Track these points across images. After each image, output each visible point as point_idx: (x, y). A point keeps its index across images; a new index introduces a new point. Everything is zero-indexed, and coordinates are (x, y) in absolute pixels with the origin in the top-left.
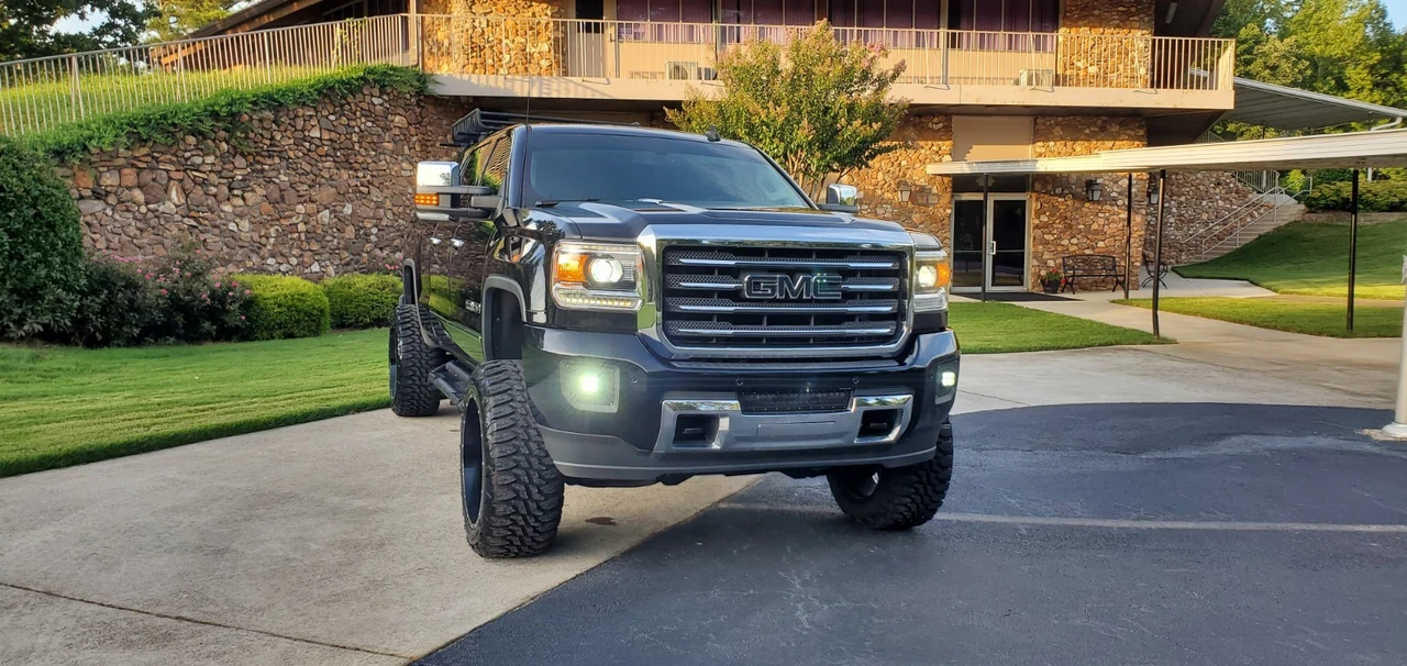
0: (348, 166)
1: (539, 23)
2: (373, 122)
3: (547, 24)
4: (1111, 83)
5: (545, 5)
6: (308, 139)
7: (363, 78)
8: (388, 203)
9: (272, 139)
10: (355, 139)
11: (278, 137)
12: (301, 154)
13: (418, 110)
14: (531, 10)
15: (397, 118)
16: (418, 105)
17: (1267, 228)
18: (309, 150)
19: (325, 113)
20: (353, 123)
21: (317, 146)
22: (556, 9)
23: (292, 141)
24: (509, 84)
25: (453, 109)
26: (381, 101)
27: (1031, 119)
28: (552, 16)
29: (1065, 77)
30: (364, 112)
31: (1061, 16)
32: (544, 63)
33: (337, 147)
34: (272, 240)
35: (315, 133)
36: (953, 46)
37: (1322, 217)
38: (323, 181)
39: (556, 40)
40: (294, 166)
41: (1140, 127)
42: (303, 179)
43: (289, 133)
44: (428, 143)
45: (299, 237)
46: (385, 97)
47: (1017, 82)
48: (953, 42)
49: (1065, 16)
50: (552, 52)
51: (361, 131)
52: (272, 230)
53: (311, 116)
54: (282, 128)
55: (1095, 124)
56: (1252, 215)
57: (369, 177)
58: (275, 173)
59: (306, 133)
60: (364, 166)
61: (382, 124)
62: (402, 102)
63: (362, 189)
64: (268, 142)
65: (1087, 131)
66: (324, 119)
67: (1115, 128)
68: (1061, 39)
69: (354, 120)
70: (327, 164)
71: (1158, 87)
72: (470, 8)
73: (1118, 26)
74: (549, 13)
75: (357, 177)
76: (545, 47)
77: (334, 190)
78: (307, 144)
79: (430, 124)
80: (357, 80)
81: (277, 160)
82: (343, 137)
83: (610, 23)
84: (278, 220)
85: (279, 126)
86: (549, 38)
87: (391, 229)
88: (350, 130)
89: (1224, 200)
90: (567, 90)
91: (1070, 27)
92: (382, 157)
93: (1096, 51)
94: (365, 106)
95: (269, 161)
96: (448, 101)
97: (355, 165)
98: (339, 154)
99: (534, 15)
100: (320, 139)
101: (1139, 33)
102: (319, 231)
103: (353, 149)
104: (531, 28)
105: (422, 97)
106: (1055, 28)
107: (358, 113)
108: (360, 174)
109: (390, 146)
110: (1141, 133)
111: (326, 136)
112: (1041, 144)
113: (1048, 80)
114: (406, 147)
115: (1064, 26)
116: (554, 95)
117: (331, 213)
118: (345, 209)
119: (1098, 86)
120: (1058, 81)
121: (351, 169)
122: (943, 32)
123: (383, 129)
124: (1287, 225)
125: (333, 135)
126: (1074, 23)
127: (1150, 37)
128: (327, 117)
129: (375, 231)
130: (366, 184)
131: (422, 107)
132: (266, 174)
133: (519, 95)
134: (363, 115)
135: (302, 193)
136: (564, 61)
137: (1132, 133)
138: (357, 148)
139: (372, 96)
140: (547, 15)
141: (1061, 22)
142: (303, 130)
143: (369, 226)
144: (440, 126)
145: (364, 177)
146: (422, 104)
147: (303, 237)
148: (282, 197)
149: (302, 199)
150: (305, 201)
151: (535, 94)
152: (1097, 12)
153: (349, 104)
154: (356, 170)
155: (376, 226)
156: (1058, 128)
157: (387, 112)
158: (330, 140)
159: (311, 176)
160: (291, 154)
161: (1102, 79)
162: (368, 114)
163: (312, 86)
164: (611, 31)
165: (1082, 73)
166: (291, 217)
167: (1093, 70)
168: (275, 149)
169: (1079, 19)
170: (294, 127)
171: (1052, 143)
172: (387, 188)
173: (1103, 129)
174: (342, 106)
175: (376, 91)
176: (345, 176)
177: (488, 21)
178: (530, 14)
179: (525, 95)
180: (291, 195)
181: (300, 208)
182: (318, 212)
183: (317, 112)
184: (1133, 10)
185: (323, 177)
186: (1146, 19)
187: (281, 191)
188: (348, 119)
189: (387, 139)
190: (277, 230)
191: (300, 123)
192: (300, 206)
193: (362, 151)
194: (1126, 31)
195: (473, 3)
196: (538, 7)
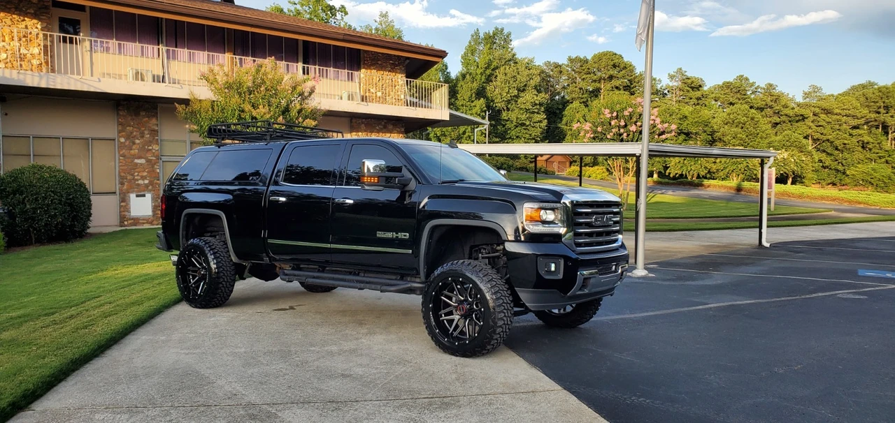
1: (31, 33)
3: (38, 34)
4: (388, 102)
5: (35, 21)
14: (24, 23)
22: (45, 25)
24: (21, 77)
27: (349, 119)
28: (42, 30)
29: (366, 97)
31: (362, 63)
32: (35, 62)
36: (307, 73)
39: (46, 47)
41: (402, 127)
47: (342, 98)
48: (306, 71)
49: (364, 64)
50: (42, 54)
55: (380, 124)
65: (377, 128)
67: (391, 127)
68: (362, 76)
71: (416, 106)
73: (390, 71)
74: (39, 27)
76: (36, 51)
83: (85, 39)
86: (39, 45)
90: (68, 84)
91: (366, 69)
93: (380, 83)
99: (26, 27)
101: (400, 76)
104: (24, 37)
106: (358, 69)
110: (403, 130)
112: (354, 133)
113: (357, 98)
115: (364, 68)
116: (59, 87)
119: (382, 103)
120: (364, 99)
122: (300, 65)
126: (369, 67)
127: (405, 79)
133: (30, 85)
136: (50, 63)
137: (399, 130)
140: (37, 28)
141: (362, 66)
151: (43, 85)
152: (379, 62)
156: (363, 125)
161: (383, 100)
164: (85, 45)
165: (374, 96)
167: (379, 94)
169: (372, 65)
171: (360, 133)
173: (385, 127)
178: (24, 26)
179: (35, 85)
184: (397, 63)
186: (403, 68)
194: (394, 74)
196: (29, 22)
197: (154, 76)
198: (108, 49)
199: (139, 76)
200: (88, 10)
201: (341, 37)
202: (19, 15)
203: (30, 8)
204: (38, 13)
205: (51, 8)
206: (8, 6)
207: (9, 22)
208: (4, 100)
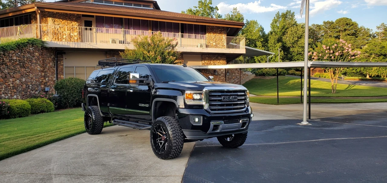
0: (24, 67)
1: (74, 27)
2: (30, 55)
3: (77, 27)
4: (218, 47)
5: (76, 23)
6: (13, 60)
7: (27, 42)
8: (34, 78)
9: (3, 60)
10: (25, 59)
11: (5, 59)
12: (11, 64)
13: (42, 51)
15: (36, 54)
17: (247, 80)
18: (13, 63)
19: (17, 52)
20: (25, 55)
21: (15, 62)
22: (79, 24)
23: (8, 60)
24: (68, 44)
25: (50, 51)
26: (32, 49)
27: (201, 55)
28: (78, 26)
29: (208, 45)
30: (28, 52)
31: (207, 31)
32: (76, 38)
33: (21, 62)
34: (3, 89)
35: (15, 58)
36: (183, 37)
37: (259, 77)
38: (17, 72)
39: (79, 32)
40: (9, 67)
41: (225, 57)
42: (12, 71)
43: (7, 58)
44: (44, 60)
45: (11, 88)
46: (33, 47)
47: (197, 47)
48: (182, 36)
50: (78, 35)
51: (27, 57)
52: (3, 86)
53: (13, 53)
54: (6, 57)
55: (215, 57)
56: (244, 77)
57: (29, 70)
58: (4, 70)
59: (12, 58)
60: (28, 67)
61: (32, 55)
62: (37, 49)
63: (27, 74)
64: (2, 61)
65: (214, 58)
66: (17, 54)
67: (219, 58)
68: (207, 36)
69: (25, 54)
70: (18, 67)
71: (230, 48)
72: (54, 23)
73: (219, 33)
74: (77, 25)
75: (26, 70)
76: (76, 34)
77: (20, 74)
78: (12, 61)
79: (45, 55)
80: (26, 43)
81: (4, 66)
82: (22, 59)
83: (94, 28)
84: (5, 83)
85: (5, 56)
86: (77, 32)
87: (35, 85)
88: (24, 57)
89: (238, 73)
90: (85, 46)
91: (208, 33)
92: (33, 64)
93: (214, 39)
94: (28, 50)
95: (2, 66)
96: (49, 48)
97: (26, 67)
98: (21, 64)
99: (73, 25)
100: (16, 60)
101: (224, 35)
102: (16, 86)
103: (25, 62)
104: (72, 29)
105: (43, 47)
106: (205, 33)
107: (26, 52)
108: (27, 70)
109: (35, 61)
110: (225, 59)
111: (18, 59)
112: (203, 61)
113: (204, 46)
114: (39, 62)
115: (207, 33)
116: (82, 47)
117: (19, 81)
118: (23, 80)
119: (215, 48)
120: (207, 46)
121: (24, 68)
122: (180, 33)
123: (33, 56)
124: (252, 79)
125: (20, 58)
126: (210, 32)
127: (226, 36)
128: (18, 53)
129: (31, 86)
130: (28, 72)
132: (1, 70)
133: (72, 47)
134: (27, 53)
135: (11, 75)
136: (81, 38)
137: (223, 59)
138: (26, 62)
139: (30, 47)
140: (76, 25)
141: (207, 32)
142: (11, 57)
143: (29, 84)
144: (47, 55)
145: (28, 70)
146: (43, 49)
147: (12, 88)
148: (6, 77)
149: (11, 77)
150: (12, 78)
151: (76, 47)
152: (215, 30)
153: (24, 50)
154: (26, 68)
155: (31, 84)
156: (207, 58)
157: (34, 52)
158: (19, 60)
159: (14, 70)
160: (8, 64)
161: (216, 46)
162: (29, 52)
163: (14, 44)
164: (94, 30)
165: (212, 44)
166: (8, 82)
167: (214, 44)
168: (4, 63)
169: (211, 31)
170: (9, 56)
171: (206, 61)
172: (34, 73)
173: (217, 58)
174: (22, 50)
175: (31, 46)
176: (23, 70)
177: (59, 26)
178: (72, 25)
179: (73, 47)
180: (8, 76)
181: (11, 80)
182: (16, 81)
183: (15, 52)
184: (222, 30)
185: (17, 70)
186: (225, 32)
187: (5, 75)
188: (24, 54)
189: (34, 59)
190: (5, 86)
191: (11, 55)
192: (11, 79)
193: (28, 63)
194: (221, 34)
195: (55, 21)
196: (74, 23)
197: (119, 41)
198: (102, 32)
199: (114, 41)
200: (95, 17)
201: (195, 20)
202: (70, 21)
203: (74, 18)
204: (77, 19)
205: (81, 17)
206: (66, 18)
207: (66, 24)
208: (65, 53)
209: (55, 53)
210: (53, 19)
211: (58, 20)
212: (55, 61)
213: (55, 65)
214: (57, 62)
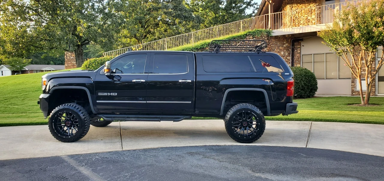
1: (312, 9)
3: (315, 9)
5: (314, 4)
7: (246, 34)
13: (267, 41)
14: (310, 6)
16: (268, 39)
22: (318, 4)
25: (282, 39)
28: (317, 6)
39: (318, 14)
50: (316, 18)
62: (261, 39)
72: (291, 9)
74: (315, 6)
76: (313, 17)
79: (272, 44)
80: (244, 35)
83: (337, 4)
86: (315, 14)
96: (280, 37)
104: (310, 12)
105: (269, 37)
131: (270, 40)
144: (277, 45)
163: (228, 38)
177: (296, 12)
195: (292, 7)
196: (312, 5)
202: (308, 3)
207: (304, 7)
208: (302, 40)
209: (291, 41)
210: (290, 5)
211: (296, 5)
212: (290, 49)
213: (289, 54)
214: (293, 50)
